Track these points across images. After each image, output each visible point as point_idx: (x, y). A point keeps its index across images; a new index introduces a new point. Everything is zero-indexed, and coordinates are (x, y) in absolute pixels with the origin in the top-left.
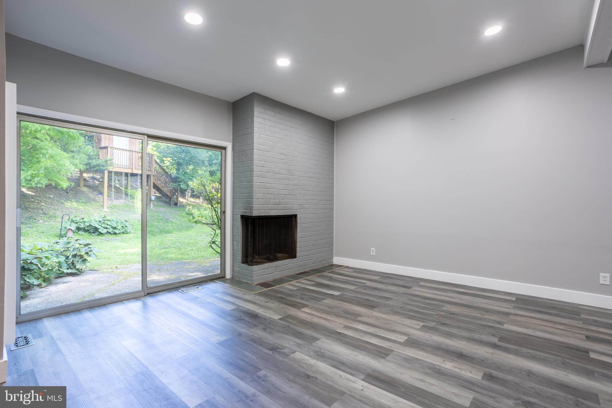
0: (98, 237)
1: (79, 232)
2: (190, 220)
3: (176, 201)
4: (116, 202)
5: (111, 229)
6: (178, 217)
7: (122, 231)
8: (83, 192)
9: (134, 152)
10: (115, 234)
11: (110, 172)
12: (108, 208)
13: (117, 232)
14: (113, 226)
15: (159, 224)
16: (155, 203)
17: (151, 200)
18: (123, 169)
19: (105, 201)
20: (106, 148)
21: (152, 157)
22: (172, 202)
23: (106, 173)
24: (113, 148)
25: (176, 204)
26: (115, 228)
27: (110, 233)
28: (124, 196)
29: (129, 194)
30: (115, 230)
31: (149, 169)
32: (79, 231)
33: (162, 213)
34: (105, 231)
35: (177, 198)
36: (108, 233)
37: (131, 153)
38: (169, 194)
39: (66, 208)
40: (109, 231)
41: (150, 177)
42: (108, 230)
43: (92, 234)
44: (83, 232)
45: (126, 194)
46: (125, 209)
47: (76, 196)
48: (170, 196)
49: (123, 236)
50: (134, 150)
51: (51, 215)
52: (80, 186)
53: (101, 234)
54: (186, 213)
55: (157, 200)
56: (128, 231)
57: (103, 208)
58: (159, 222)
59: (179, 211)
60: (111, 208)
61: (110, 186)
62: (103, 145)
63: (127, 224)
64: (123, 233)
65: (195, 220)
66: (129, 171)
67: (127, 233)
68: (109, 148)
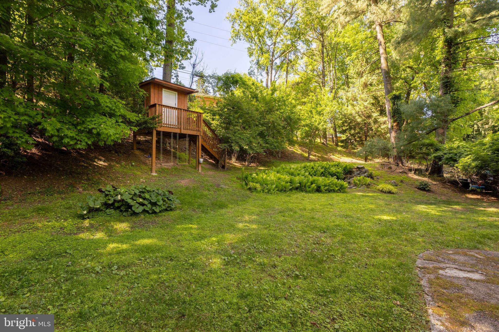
0: (130, 218)
1: (106, 211)
2: (242, 186)
3: (223, 163)
4: (165, 165)
5: (149, 206)
6: (229, 182)
7: (164, 207)
8: (135, 156)
9: (182, 110)
10: (154, 212)
11: (158, 133)
12: (156, 172)
13: (157, 210)
14: (152, 201)
15: (210, 192)
16: (203, 166)
17: (199, 163)
18: (172, 129)
19: (154, 165)
20: (154, 105)
21: (200, 115)
22: (219, 165)
23: (155, 133)
24: (162, 105)
25: (223, 167)
26: (154, 204)
27: (147, 212)
28: (172, 158)
29: (178, 157)
30: (154, 208)
31: (198, 129)
32: (107, 209)
33: (211, 177)
34: (141, 209)
35: (224, 161)
36: (144, 211)
37: (180, 112)
38: (216, 156)
39: (113, 172)
40: (147, 209)
41: (199, 138)
42: (145, 207)
43: (124, 214)
44: (112, 210)
45: (175, 157)
46: (173, 173)
47: (128, 159)
48: (218, 158)
49: (164, 215)
50: (182, 108)
51: (94, 181)
52: (133, 149)
53: (135, 214)
54: (237, 177)
55: (205, 163)
56: (173, 207)
57: (152, 172)
58: (209, 190)
59: (229, 175)
60: (159, 173)
61: (158, 148)
62: (152, 103)
63: (171, 197)
64: (166, 210)
65: (249, 187)
66: (178, 131)
67: (171, 210)
68: (157, 105)
